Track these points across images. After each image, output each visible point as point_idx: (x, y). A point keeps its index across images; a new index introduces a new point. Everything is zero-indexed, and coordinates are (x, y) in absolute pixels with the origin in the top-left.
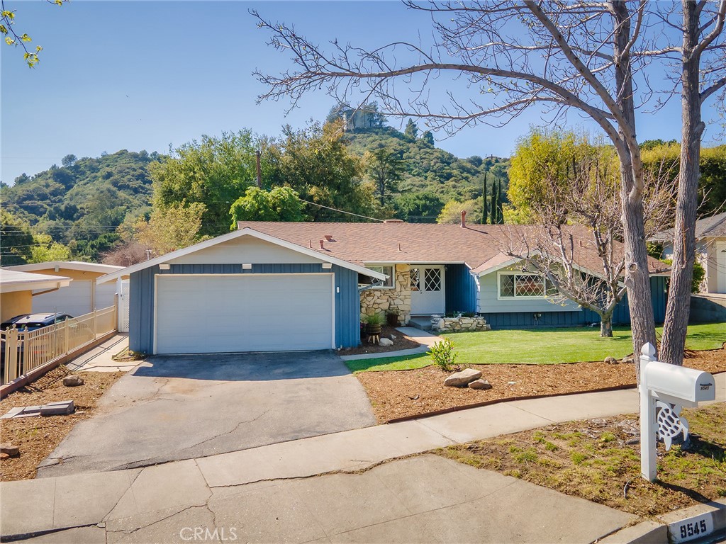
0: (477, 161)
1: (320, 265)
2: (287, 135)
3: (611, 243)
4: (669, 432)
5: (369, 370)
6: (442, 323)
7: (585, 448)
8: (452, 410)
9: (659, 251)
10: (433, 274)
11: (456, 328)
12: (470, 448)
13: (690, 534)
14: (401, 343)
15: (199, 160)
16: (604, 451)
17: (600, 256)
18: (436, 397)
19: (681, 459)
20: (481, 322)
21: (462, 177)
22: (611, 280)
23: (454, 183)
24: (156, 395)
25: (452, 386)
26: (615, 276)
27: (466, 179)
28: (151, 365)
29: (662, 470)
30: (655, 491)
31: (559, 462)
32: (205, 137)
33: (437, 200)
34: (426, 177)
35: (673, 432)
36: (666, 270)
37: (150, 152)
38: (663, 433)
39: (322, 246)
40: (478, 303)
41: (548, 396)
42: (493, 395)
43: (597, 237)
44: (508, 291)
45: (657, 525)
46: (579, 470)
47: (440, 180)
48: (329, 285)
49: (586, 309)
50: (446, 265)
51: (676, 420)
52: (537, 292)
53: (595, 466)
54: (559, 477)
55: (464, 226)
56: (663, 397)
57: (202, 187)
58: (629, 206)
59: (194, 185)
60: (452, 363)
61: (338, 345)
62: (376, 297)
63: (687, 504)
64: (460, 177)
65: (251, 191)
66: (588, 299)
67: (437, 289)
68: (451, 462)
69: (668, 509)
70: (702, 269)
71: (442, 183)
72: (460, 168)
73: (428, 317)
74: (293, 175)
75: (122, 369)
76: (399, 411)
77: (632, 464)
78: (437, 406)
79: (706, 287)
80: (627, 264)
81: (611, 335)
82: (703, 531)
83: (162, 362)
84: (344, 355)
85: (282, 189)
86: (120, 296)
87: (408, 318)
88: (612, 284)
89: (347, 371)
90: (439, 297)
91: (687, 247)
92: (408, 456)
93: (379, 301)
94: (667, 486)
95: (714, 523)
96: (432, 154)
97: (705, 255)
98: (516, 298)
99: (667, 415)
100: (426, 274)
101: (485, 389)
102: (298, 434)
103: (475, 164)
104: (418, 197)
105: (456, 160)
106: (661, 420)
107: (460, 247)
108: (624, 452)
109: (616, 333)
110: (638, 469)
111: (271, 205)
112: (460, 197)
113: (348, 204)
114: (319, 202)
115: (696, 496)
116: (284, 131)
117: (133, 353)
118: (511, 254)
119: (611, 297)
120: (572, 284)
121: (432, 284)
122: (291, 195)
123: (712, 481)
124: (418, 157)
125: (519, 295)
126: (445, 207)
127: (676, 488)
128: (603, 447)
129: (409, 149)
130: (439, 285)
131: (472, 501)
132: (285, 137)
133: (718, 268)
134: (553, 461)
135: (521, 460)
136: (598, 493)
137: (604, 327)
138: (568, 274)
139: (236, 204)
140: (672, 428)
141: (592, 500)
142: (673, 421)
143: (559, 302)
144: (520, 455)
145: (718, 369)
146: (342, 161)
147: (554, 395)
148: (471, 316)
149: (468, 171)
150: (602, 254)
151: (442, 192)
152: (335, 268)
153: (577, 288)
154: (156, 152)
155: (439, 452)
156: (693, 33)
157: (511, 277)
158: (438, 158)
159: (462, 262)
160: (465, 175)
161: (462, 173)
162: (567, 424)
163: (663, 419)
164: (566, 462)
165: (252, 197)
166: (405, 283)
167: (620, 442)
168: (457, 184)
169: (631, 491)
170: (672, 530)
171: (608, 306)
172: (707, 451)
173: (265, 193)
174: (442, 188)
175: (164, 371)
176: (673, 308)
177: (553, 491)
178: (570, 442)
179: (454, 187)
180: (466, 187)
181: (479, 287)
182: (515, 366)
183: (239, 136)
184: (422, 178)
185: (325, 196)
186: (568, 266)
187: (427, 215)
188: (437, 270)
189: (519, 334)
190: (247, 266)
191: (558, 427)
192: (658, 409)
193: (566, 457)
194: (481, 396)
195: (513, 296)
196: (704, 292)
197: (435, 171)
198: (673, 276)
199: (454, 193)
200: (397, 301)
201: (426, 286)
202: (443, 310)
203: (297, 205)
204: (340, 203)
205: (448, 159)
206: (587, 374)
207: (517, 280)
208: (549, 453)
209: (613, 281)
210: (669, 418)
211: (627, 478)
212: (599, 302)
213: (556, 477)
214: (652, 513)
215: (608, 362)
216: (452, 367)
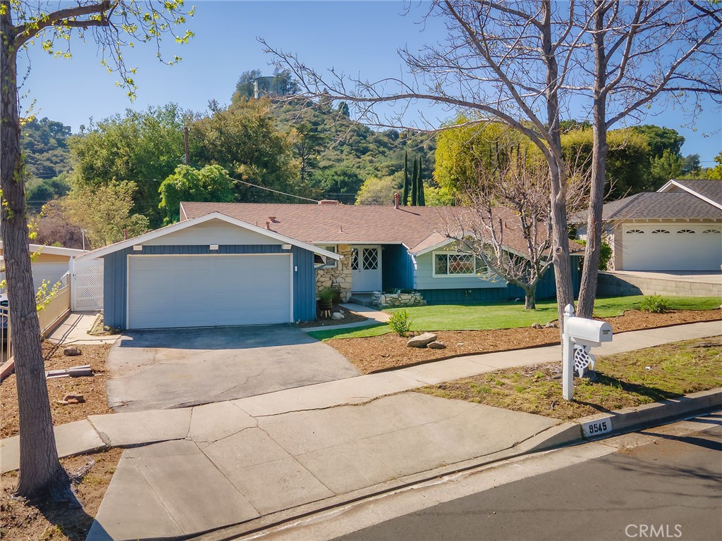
0: (393, 135)
1: (280, 246)
2: (214, 110)
3: (535, 227)
4: (582, 365)
5: (334, 338)
6: (384, 299)
7: (523, 383)
8: (419, 363)
9: (574, 233)
10: (370, 254)
11: (396, 304)
12: (440, 387)
13: (596, 431)
14: (349, 318)
15: (122, 135)
16: (537, 384)
17: (525, 238)
18: (403, 355)
19: (589, 387)
20: (418, 298)
21: (379, 151)
22: (535, 259)
23: (370, 158)
24: (154, 361)
25: (414, 346)
26: (538, 256)
27: (383, 153)
28: (131, 339)
29: (576, 394)
30: (572, 406)
31: (507, 392)
32: (129, 111)
33: (356, 176)
34: (342, 151)
35: (584, 365)
36: (580, 251)
37: (39, 118)
38: (578, 366)
39: (268, 227)
40: (415, 280)
41: (491, 352)
42: (447, 353)
43: (523, 221)
44: (442, 270)
45: (574, 424)
46: (521, 396)
47: (356, 155)
48: (287, 265)
49: (512, 285)
50: (383, 245)
51: (586, 356)
52: (468, 270)
53: (532, 393)
54: (508, 400)
55: (397, 208)
56: (579, 340)
57: (127, 163)
58: (556, 205)
59: (118, 162)
60: (408, 331)
61: (296, 319)
62: (319, 276)
63: (593, 413)
64: (377, 152)
65: (181, 169)
66: (515, 276)
67: (374, 268)
68: (428, 396)
69: (580, 416)
70: (610, 249)
71: (359, 157)
72: (376, 142)
73: (368, 294)
74: (220, 152)
75: (108, 342)
76: (376, 366)
77: (557, 391)
78: (405, 361)
79: (613, 265)
80: (555, 248)
81: (534, 308)
82: (604, 429)
83: (139, 336)
84: (303, 327)
85: (212, 167)
86: (72, 276)
87: (349, 295)
88: (536, 263)
89: (315, 340)
90: (377, 274)
91: (596, 235)
92: (395, 394)
93: (322, 279)
94: (579, 403)
95: (612, 425)
96: (348, 126)
97: (612, 237)
98: (449, 275)
99: (581, 353)
100: (364, 254)
101: (440, 348)
102: (301, 383)
103: (392, 138)
104: (336, 173)
105: (373, 133)
106: (577, 357)
107: (396, 228)
108: (551, 384)
109: (537, 306)
110: (561, 394)
111: (201, 183)
112: (377, 173)
113: (277, 183)
114: (247, 180)
115: (600, 408)
116: (210, 107)
117: (108, 328)
118: (448, 236)
119: (534, 274)
120: (501, 262)
121: (370, 265)
122: (221, 174)
123: (611, 399)
124: (333, 130)
125: (452, 273)
126: (365, 184)
127: (586, 404)
128: (536, 381)
129: (324, 121)
130: (376, 264)
131: (448, 419)
132: (211, 113)
133: (624, 250)
134: (502, 391)
135: (479, 392)
136: (534, 408)
137: (528, 301)
138: (498, 255)
139: (166, 182)
140: (584, 362)
141: (531, 413)
142: (584, 357)
143: (488, 279)
144: (478, 389)
145: (619, 331)
146: (269, 138)
147: (495, 352)
148: (409, 292)
149: (385, 145)
150: (527, 236)
151: (359, 167)
152: (295, 249)
153: (505, 266)
154: (46, 118)
155: (418, 390)
156: (602, 78)
157: (445, 256)
158: (354, 131)
159: (399, 243)
160: (381, 149)
161: (378, 147)
162: (509, 369)
163: (578, 356)
164: (511, 392)
165: (182, 175)
166: (346, 262)
167: (548, 378)
168: (373, 159)
169: (556, 406)
170: (584, 427)
171: (532, 282)
172: (607, 382)
173: (196, 172)
174: (359, 162)
175: (147, 343)
176: (586, 280)
177: (504, 409)
178: (513, 379)
179: (371, 162)
180: (383, 162)
181: (416, 265)
182: (460, 332)
183: (164, 110)
184: (338, 152)
185: (254, 174)
186: (498, 247)
187: (346, 192)
188: (374, 250)
189: (454, 308)
190: (214, 247)
191: (503, 372)
192: (575, 350)
193: (511, 389)
194: (439, 353)
195: (446, 273)
196: (611, 269)
197: (351, 145)
198: (586, 255)
199: (371, 168)
200: (339, 279)
201: (364, 264)
202: (381, 288)
203: (227, 183)
204: (268, 182)
205: (365, 132)
206: (519, 336)
207: (450, 259)
208: (499, 387)
209: (537, 260)
210: (582, 355)
211: (553, 399)
212: (525, 279)
213: (506, 401)
214: (570, 418)
215: (535, 327)
216: (407, 334)
